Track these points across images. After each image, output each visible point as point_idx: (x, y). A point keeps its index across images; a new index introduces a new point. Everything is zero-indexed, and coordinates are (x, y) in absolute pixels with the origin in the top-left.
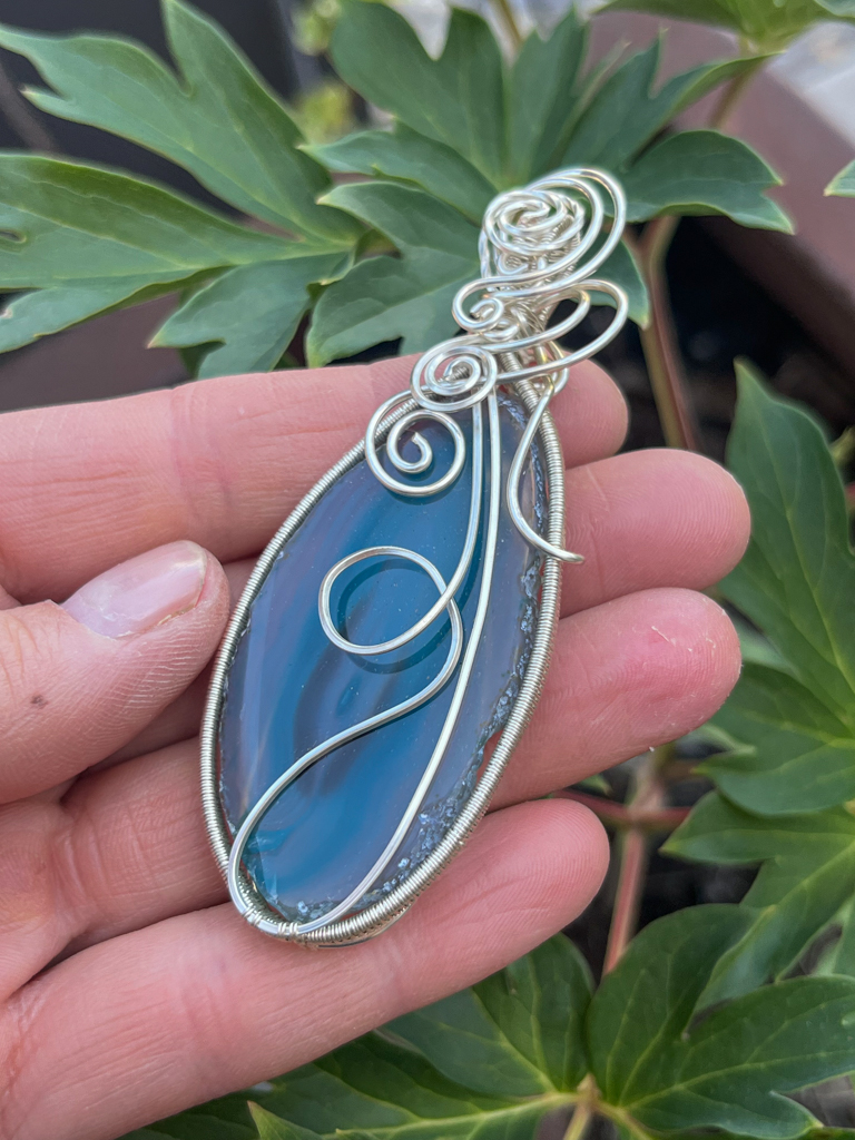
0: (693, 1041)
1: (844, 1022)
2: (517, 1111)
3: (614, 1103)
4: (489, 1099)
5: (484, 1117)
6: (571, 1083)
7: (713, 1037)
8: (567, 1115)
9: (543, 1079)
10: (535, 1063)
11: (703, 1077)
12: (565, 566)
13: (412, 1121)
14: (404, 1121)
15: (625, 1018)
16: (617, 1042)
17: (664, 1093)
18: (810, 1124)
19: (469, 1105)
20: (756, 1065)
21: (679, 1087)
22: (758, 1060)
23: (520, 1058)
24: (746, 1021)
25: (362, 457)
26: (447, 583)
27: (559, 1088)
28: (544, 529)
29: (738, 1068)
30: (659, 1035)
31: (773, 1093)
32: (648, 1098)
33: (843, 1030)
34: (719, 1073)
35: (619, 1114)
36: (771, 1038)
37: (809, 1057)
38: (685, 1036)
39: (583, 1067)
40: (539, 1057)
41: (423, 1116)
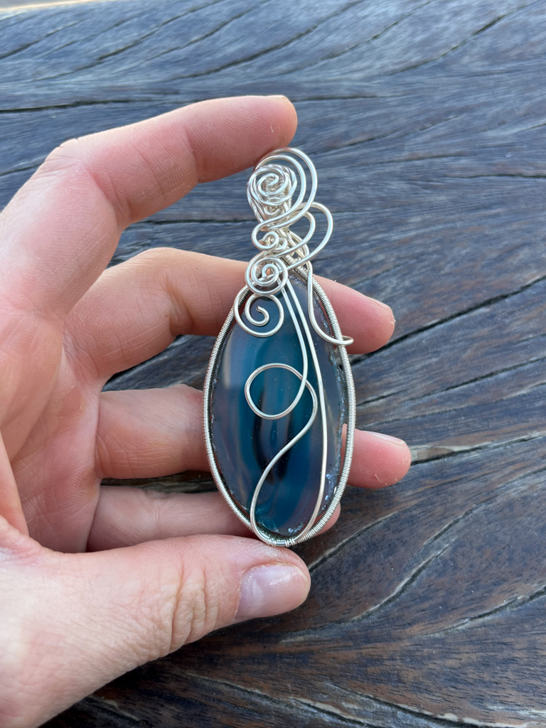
12: (347, 347)
25: (234, 321)
26: (302, 373)
28: (332, 334)
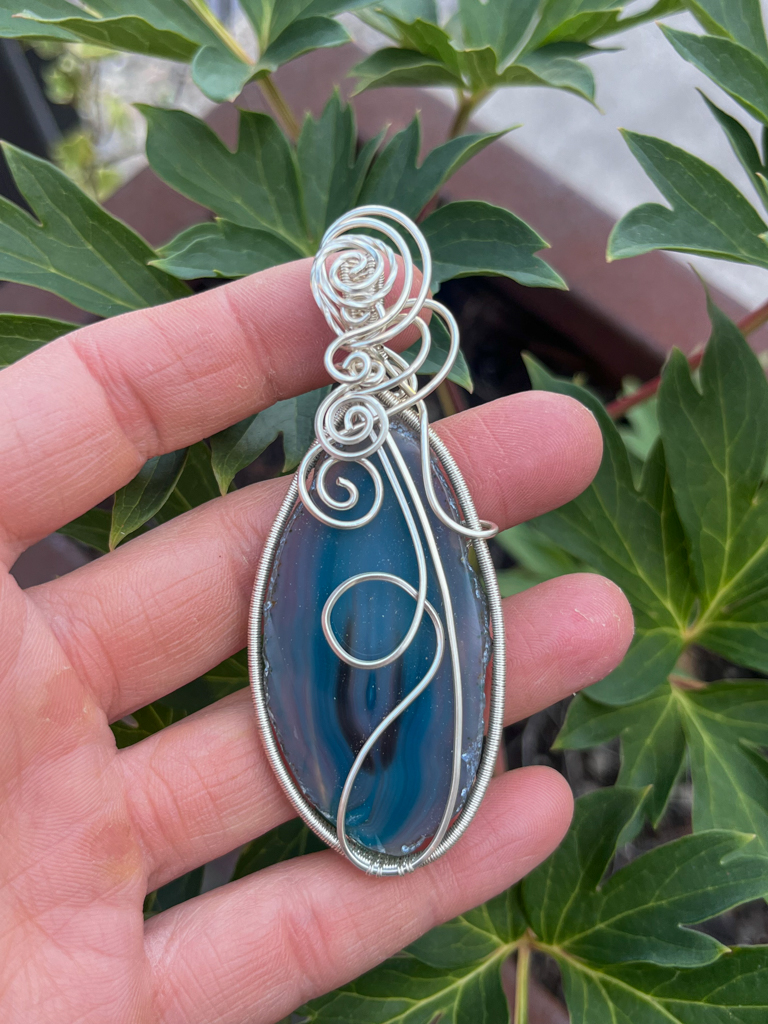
0: (605, 891)
1: (722, 862)
2: (482, 969)
3: (550, 941)
4: (461, 968)
5: (461, 983)
6: (516, 935)
7: (621, 887)
8: (514, 957)
9: (495, 938)
10: (488, 930)
11: (619, 916)
13: (414, 1005)
14: (407, 1006)
15: (549, 882)
16: (546, 900)
17: (589, 932)
18: (721, 951)
19: (450, 977)
20: (659, 903)
21: (600, 926)
22: (660, 898)
23: (476, 929)
24: (645, 872)
26: (418, 588)
27: (506, 941)
28: (463, 520)
29: (645, 906)
30: (577, 890)
31: (680, 926)
32: (577, 937)
33: (722, 868)
34: (630, 912)
35: (555, 950)
36: (667, 881)
37: (700, 891)
38: (598, 888)
39: (523, 923)
40: (490, 925)
41: (419, 998)
